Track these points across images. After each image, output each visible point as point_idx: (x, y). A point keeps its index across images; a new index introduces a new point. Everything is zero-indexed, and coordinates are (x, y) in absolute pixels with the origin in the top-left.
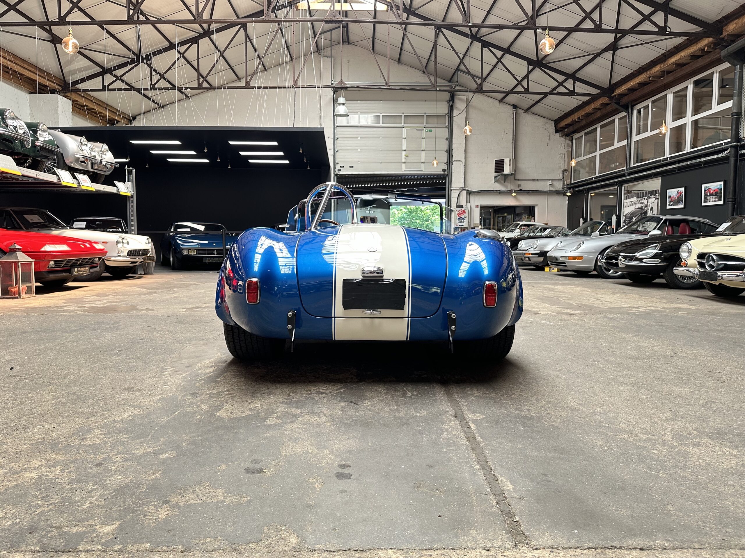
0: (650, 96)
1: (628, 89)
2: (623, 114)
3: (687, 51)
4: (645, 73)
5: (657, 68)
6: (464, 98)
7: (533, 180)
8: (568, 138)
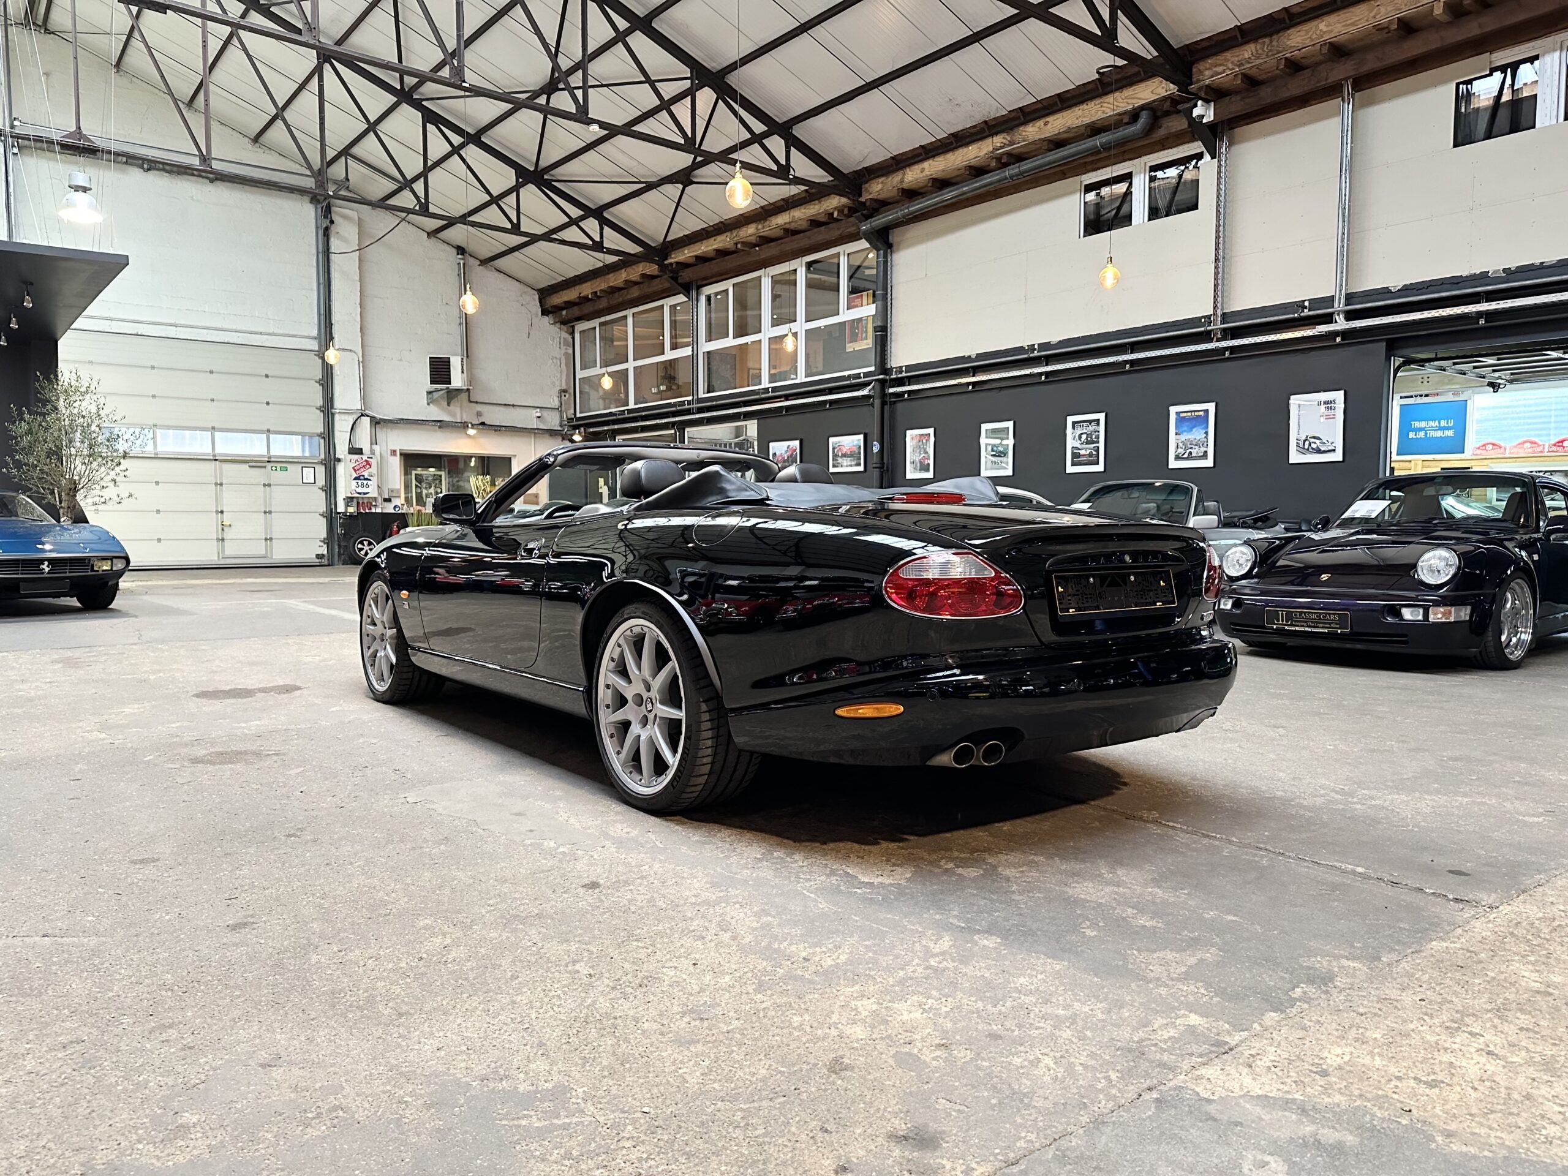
0: (733, 275)
1: (697, 257)
2: (681, 298)
3: (803, 211)
4: (728, 234)
5: (750, 231)
6: (354, 215)
7: (505, 405)
8: (564, 327)
